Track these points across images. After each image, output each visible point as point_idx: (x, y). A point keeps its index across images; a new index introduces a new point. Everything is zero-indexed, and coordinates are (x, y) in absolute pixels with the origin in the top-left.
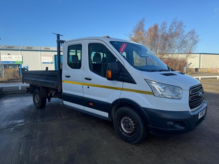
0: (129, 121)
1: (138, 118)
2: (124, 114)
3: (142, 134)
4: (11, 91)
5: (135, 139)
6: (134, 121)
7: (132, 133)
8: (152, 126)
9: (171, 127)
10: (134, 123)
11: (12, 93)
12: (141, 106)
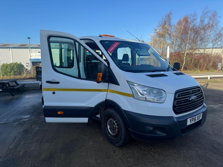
0: (114, 124)
1: (120, 120)
2: (110, 116)
3: (123, 138)
4: (32, 88)
5: (118, 142)
6: (117, 123)
7: (116, 135)
8: (132, 130)
9: (151, 132)
10: (117, 125)
11: (33, 89)
12: (121, 108)
